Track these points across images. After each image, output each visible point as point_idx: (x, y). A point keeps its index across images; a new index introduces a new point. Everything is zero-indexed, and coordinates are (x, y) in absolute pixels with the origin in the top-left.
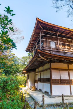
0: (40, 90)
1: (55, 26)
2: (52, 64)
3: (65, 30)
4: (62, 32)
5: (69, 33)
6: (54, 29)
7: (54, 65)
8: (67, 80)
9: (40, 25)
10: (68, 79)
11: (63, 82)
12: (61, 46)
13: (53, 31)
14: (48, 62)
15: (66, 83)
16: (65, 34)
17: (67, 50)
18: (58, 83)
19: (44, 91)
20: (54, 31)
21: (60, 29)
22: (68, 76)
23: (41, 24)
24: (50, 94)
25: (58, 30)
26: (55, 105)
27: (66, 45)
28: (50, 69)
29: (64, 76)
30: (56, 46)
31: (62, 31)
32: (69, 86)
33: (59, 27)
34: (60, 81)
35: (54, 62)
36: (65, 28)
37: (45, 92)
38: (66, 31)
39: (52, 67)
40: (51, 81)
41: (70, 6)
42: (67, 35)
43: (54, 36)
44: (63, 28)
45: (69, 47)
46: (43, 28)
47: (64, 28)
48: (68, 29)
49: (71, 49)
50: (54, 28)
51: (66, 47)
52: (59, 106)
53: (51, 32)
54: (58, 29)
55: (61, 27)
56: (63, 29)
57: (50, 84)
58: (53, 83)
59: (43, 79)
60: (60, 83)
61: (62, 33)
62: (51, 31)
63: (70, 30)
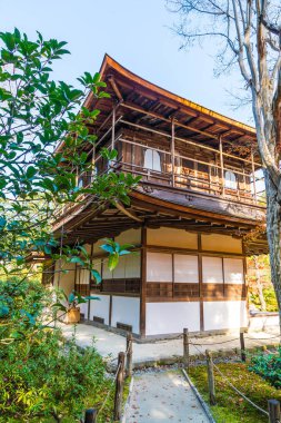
0: (98, 321)
1: (166, 95)
2: (149, 231)
3: (199, 113)
4: (188, 119)
5: (211, 125)
6: (163, 106)
7: (155, 236)
8: (193, 285)
9: (115, 86)
10: (196, 281)
11: (179, 292)
12: (179, 170)
13: (156, 112)
14: (135, 225)
15: (190, 295)
16: (196, 127)
17: (196, 183)
18: (166, 294)
19: (114, 324)
20: (161, 114)
21: (182, 110)
22: (197, 273)
23: (119, 82)
24: (136, 330)
25: (174, 111)
26: (158, 364)
27: (195, 165)
28: (142, 248)
29: (186, 272)
30: (162, 166)
31: (187, 115)
32: (197, 304)
33: (179, 100)
34: (170, 288)
35: (156, 225)
36: (199, 109)
37: (119, 325)
38: (201, 118)
39: (150, 241)
40: (144, 290)
41: (229, 40)
42: (202, 130)
43: (158, 129)
44: (192, 105)
45: (203, 175)
46: (124, 96)
47: (195, 107)
48: (207, 112)
49: (209, 180)
50: (162, 102)
51: (196, 173)
52: (170, 365)
53: (149, 114)
54: (175, 108)
55: (187, 104)
56: (192, 109)
57: (138, 300)
58: (149, 294)
59: (113, 281)
60: (170, 293)
61: (186, 124)
62: (152, 111)
63: (214, 116)
